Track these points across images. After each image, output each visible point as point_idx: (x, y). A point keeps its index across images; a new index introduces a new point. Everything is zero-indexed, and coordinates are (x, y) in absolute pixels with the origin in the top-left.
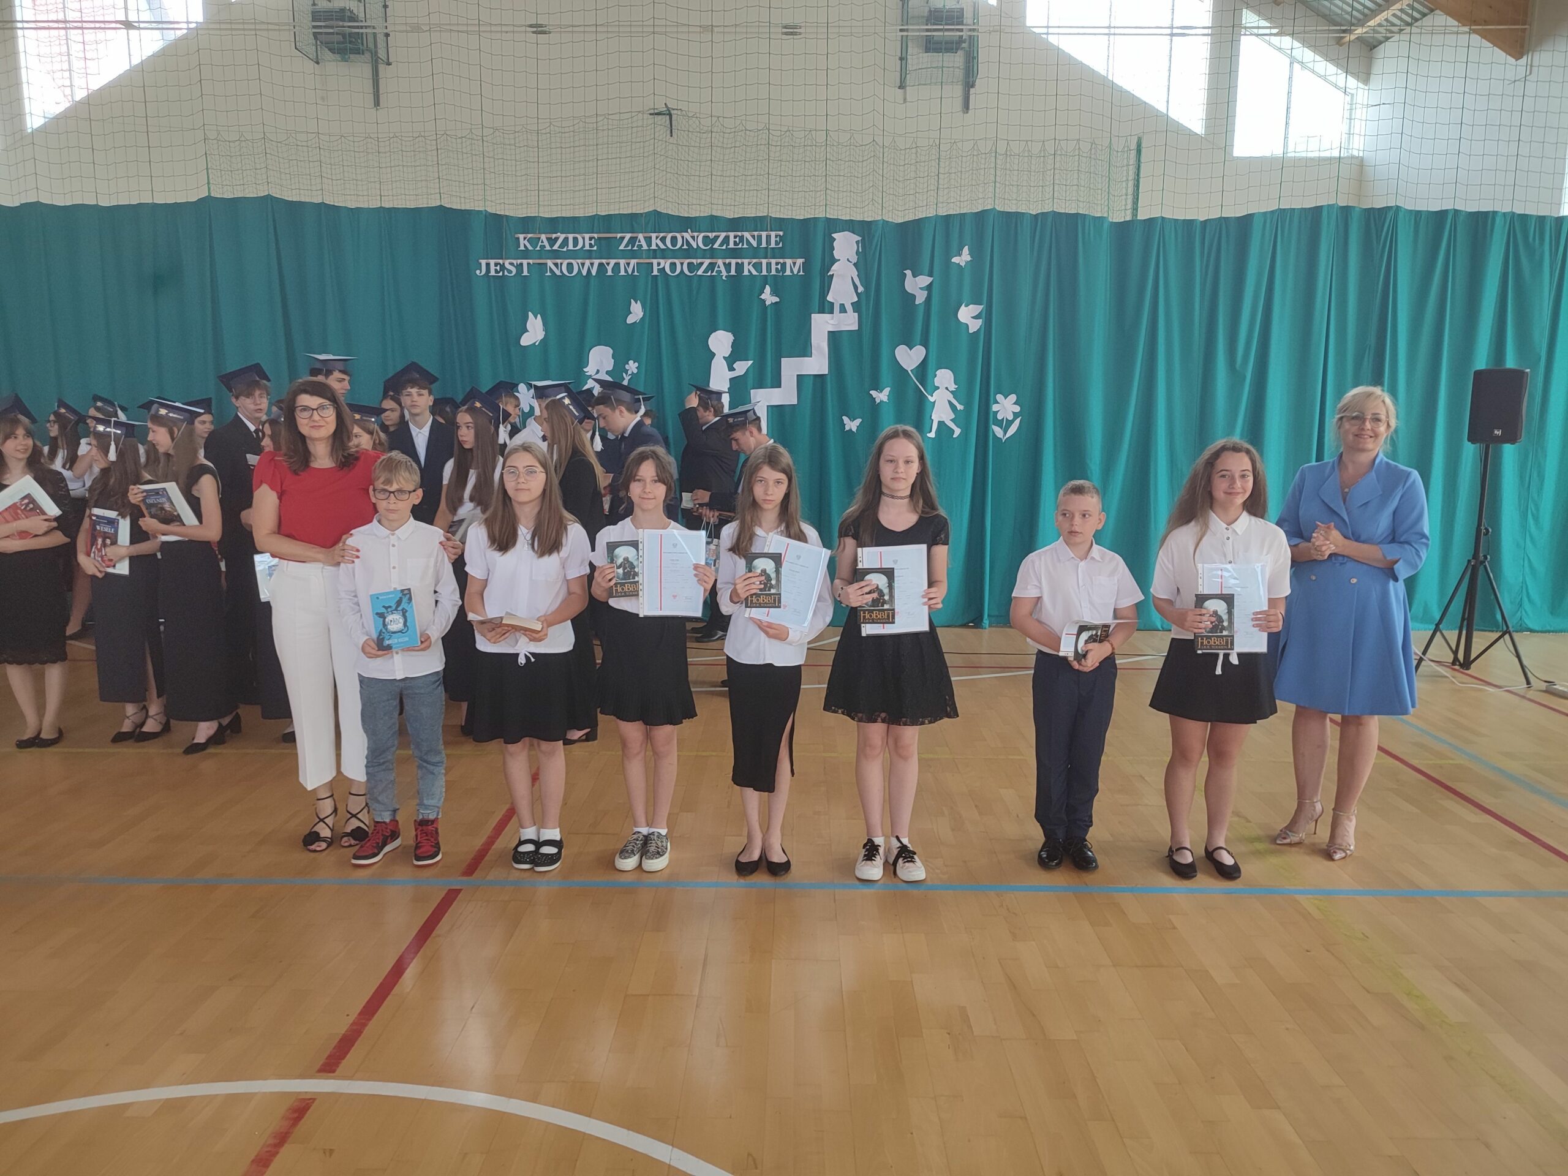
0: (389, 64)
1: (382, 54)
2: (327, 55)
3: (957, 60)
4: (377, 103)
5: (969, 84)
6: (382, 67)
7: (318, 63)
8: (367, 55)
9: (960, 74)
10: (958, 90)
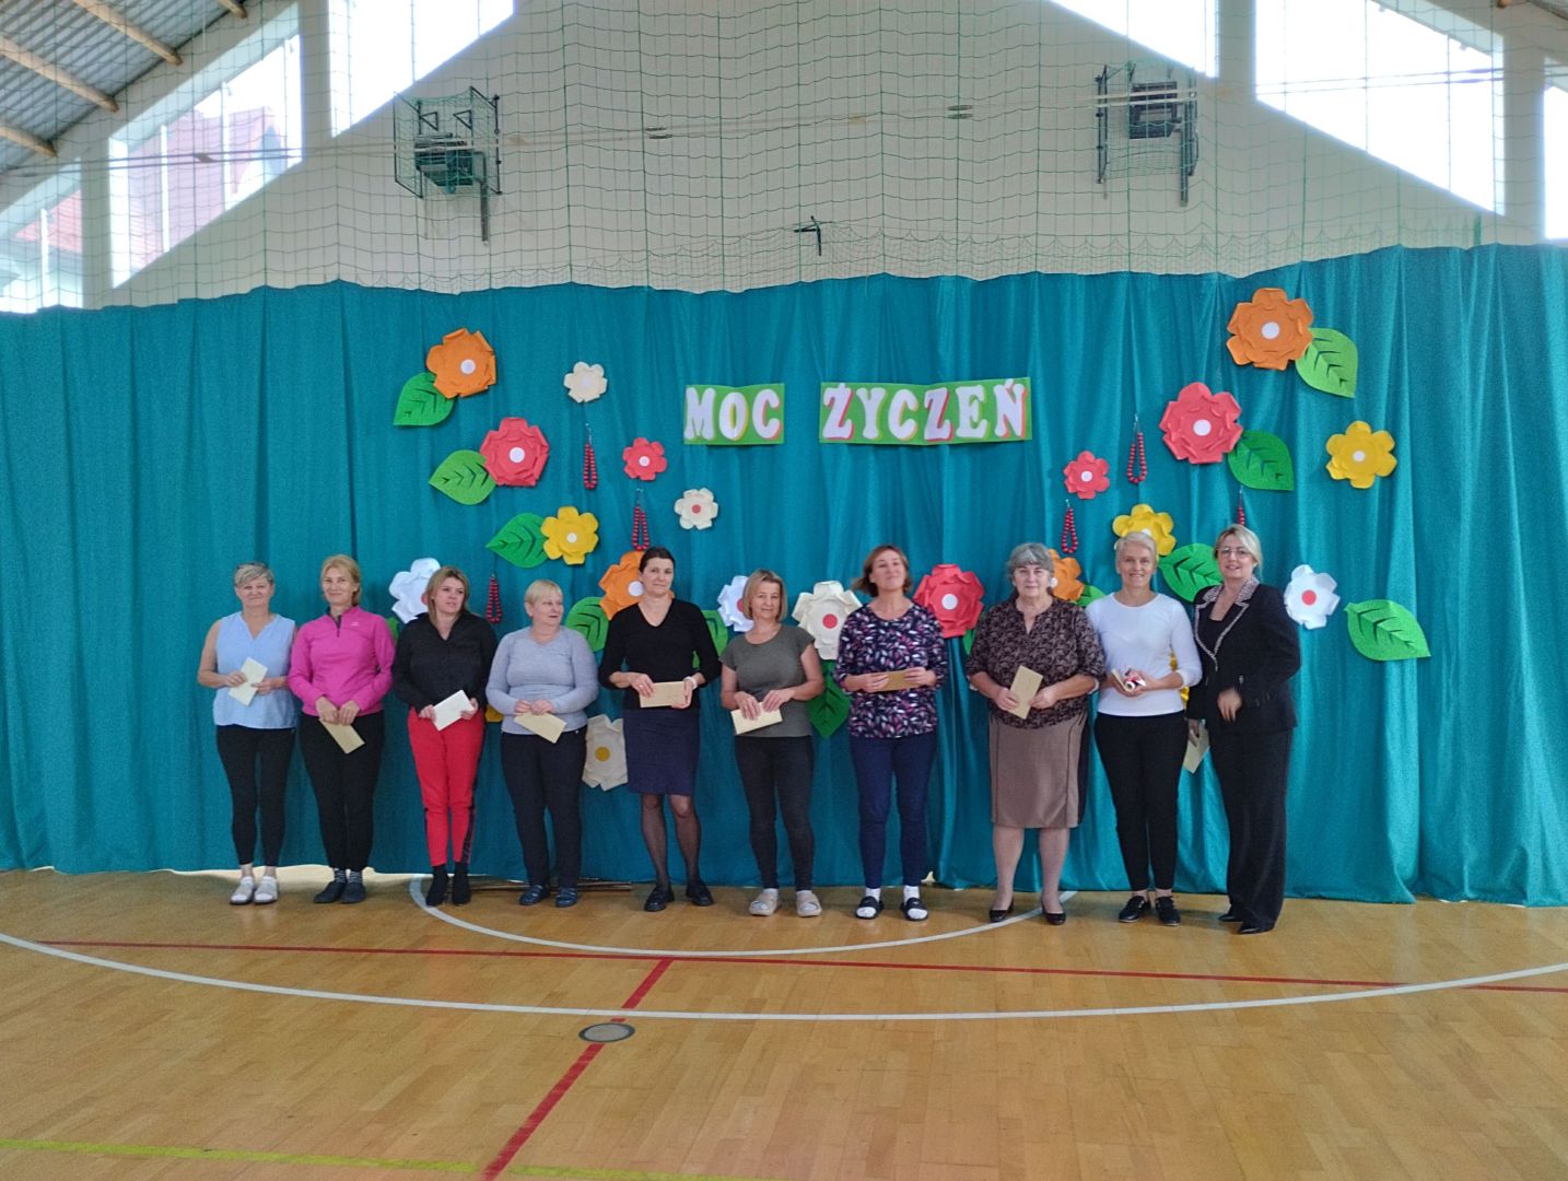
0: (499, 193)
1: (491, 183)
2: (432, 186)
3: (1171, 143)
4: (485, 236)
5: (1187, 172)
6: (492, 199)
7: (421, 197)
8: (476, 186)
9: (1172, 160)
10: (1173, 180)
